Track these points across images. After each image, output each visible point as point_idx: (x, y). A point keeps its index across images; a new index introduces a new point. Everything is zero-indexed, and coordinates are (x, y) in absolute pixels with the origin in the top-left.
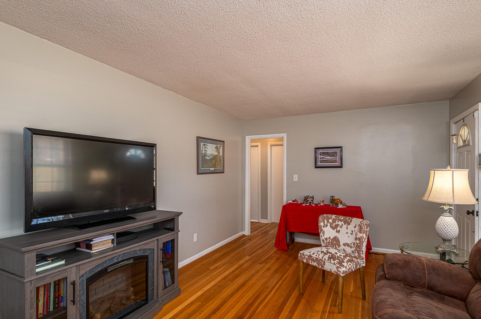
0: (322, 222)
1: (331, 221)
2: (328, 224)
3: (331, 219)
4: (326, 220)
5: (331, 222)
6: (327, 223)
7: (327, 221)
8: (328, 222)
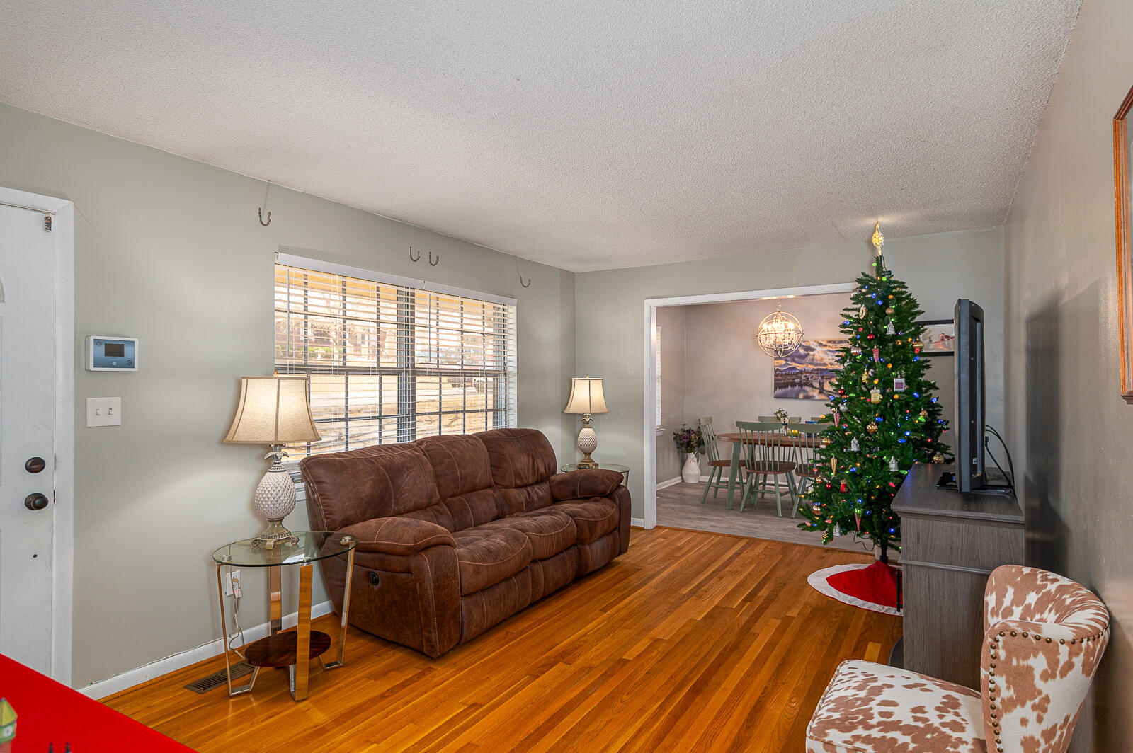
0: (994, 594)
1: (1032, 598)
2: (1014, 608)
3: (1037, 593)
4: (1011, 591)
5: (1030, 605)
6: (1013, 602)
7: (1015, 593)
8: (1018, 600)
